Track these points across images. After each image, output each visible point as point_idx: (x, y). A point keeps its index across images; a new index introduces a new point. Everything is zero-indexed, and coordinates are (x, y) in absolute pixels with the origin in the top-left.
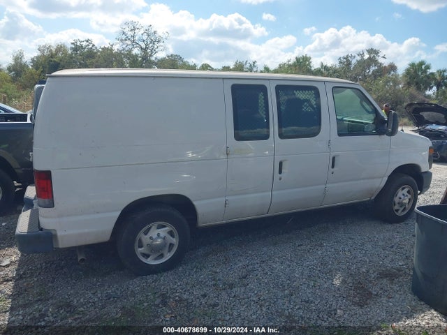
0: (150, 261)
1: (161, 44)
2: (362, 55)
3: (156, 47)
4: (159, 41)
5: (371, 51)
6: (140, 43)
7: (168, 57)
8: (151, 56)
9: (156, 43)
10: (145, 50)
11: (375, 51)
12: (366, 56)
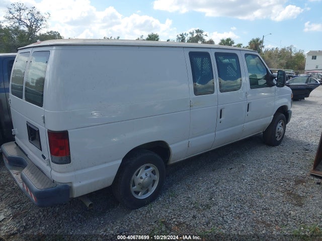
0: (140, 196)
1: (44, 22)
2: (192, 33)
3: (39, 24)
4: (42, 20)
5: (198, 31)
6: (25, 21)
7: (48, 33)
8: (35, 32)
9: (39, 21)
10: (30, 27)
11: (201, 31)
12: (195, 35)
